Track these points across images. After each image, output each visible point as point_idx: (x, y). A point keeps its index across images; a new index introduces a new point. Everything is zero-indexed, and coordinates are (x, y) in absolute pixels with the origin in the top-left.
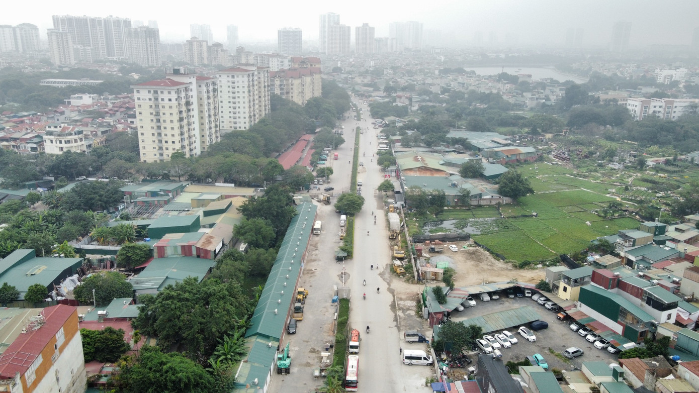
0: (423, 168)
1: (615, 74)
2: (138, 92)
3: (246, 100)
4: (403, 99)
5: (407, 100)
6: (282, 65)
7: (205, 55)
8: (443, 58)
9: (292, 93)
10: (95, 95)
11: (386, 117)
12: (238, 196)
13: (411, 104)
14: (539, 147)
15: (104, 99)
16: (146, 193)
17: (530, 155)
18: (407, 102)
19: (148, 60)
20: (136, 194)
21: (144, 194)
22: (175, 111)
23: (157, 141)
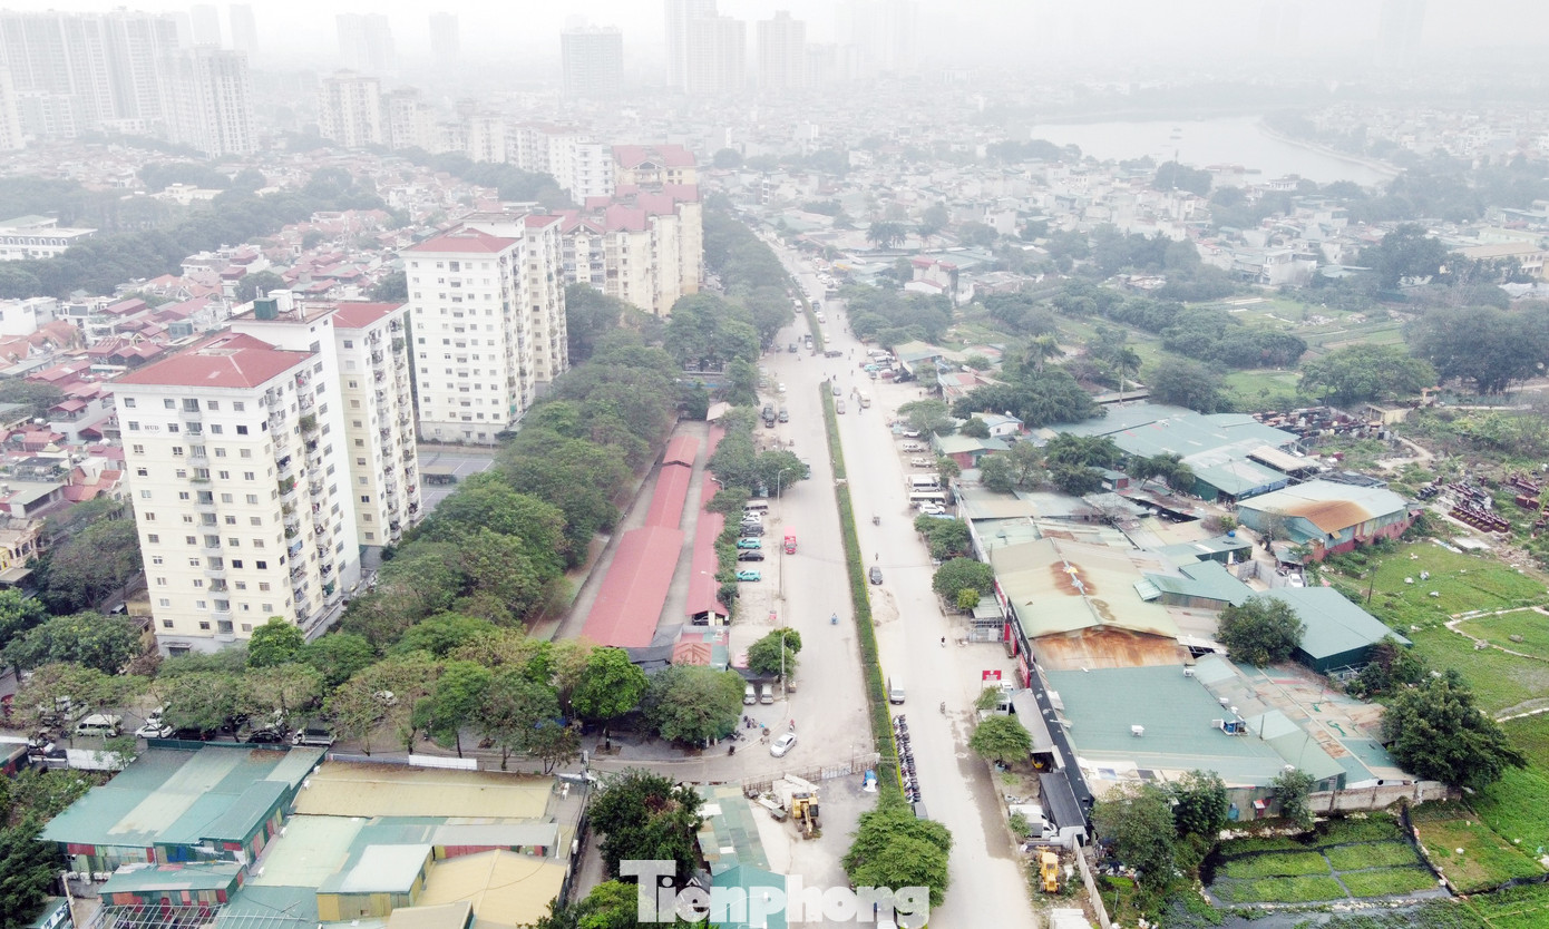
0: (1100, 629)
1: (1442, 152)
2: (129, 402)
3: (498, 335)
4: (933, 272)
5: (944, 274)
6: (586, 172)
7: (375, 117)
8: (981, 102)
9: (625, 274)
10: (46, 299)
11: (897, 343)
12: (493, 848)
13: (955, 287)
14: (1382, 464)
15: (73, 311)
16: (149, 850)
17: (1389, 521)
18: (945, 280)
19: (221, 136)
20: (112, 852)
21: (143, 853)
22: (263, 463)
23: (204, 563)
